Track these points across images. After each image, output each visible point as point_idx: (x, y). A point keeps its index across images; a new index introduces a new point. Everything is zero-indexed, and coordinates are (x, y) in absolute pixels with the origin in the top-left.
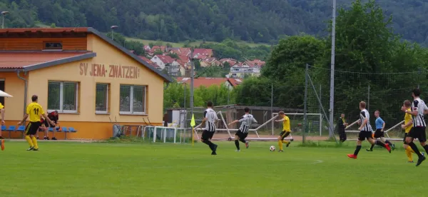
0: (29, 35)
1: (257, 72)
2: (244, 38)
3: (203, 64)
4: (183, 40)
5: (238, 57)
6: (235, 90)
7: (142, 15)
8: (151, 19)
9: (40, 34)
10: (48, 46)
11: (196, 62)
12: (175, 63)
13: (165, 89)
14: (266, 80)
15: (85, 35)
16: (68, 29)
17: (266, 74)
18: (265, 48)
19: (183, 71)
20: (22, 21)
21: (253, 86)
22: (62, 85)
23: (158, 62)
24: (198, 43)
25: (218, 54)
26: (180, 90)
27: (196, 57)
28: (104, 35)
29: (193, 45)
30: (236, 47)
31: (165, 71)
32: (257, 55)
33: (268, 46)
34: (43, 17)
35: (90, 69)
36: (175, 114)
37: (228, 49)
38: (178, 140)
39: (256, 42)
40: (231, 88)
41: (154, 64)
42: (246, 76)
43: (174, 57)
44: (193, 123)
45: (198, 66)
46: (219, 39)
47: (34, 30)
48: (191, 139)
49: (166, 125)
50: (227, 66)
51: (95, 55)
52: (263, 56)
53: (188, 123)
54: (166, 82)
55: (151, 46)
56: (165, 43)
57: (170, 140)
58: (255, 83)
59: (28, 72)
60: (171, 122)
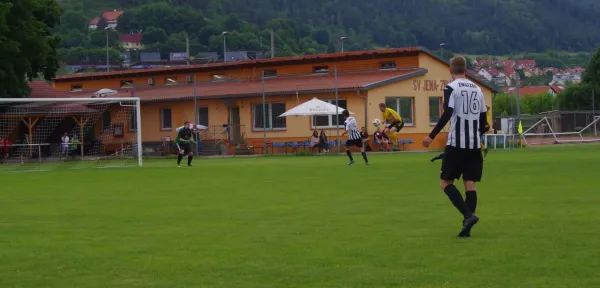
0: (365, 57)
1: (577, 79)
2: (564, 48)
3: (527, 74)
4: (507, 53)
5: (560, 67)
6: (559, 96)
7: (468, 32)
8: (477, 35)
9: (377, 55)
10: (383, 65)
11: (521, 73)
12: (502, 75)
13: (493, 99)
14: (587, 85)
15: (416, 54)
16: (401, 49)
17: (586, 79)
18: (584, 56)
19: (508, 81)
20: (359, 45)
21: (575, 92)
22: (398, 101)
23: (485, 74)
24: (521, 56)
25: (541, 64)
26: (508, 100)
27: (520, 67)
28: (434, 53)
29: (517, 57)
30: (557, 56)
31: (492, 82)
32: (576, 63)
33: (587, 54)
34: (377, 40)
35: (422, 85)
36: (504, 122)
37: (549, 58)
38: (507, 146)
39: (575, 51)
40: (554, 94)
41: (482, 77)
42: (567, 83)
43: (500, 69)
44: (520, 130)
45: (522, 77)
46: (540, 50)
47: (371, 52)
48: (519, 144)
49: (495, 133)
50: (550, 75)
51: (426, 71)
52: (584, 64)
53: (515, 130)
54: (494, 92)
55: (478, 60)
56: (490, 57)
57: (500, 146)
58: (577, 89)
59: (367, 91)
60: (500, 128)
